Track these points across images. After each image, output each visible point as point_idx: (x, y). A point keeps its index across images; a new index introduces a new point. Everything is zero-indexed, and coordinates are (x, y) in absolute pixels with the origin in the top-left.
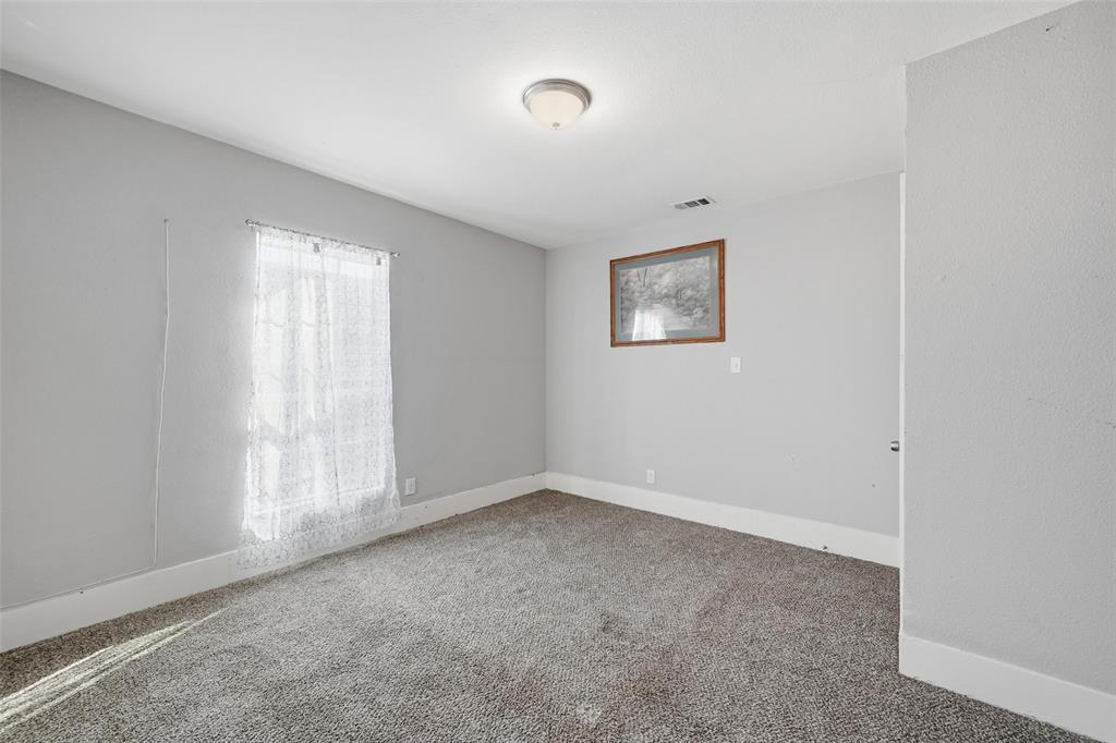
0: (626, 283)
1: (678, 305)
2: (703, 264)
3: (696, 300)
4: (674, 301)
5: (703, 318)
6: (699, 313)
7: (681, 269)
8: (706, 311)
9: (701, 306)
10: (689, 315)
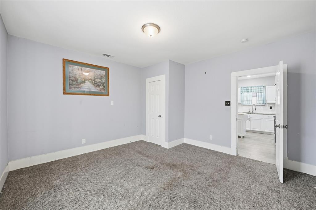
0: (72, 70)
1: (95, 83)
2: (103, 72)
3: (101, 83)
4: (93, 82)
5: (103, 89)
6: (102, 87)
7: (96, 72)
8: (104, 87)
9: (103, 85)
10: (99, 87)
